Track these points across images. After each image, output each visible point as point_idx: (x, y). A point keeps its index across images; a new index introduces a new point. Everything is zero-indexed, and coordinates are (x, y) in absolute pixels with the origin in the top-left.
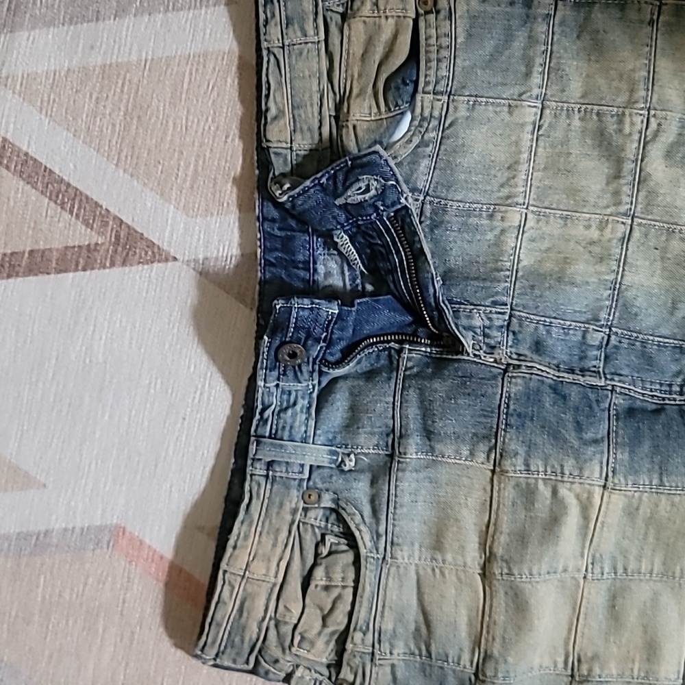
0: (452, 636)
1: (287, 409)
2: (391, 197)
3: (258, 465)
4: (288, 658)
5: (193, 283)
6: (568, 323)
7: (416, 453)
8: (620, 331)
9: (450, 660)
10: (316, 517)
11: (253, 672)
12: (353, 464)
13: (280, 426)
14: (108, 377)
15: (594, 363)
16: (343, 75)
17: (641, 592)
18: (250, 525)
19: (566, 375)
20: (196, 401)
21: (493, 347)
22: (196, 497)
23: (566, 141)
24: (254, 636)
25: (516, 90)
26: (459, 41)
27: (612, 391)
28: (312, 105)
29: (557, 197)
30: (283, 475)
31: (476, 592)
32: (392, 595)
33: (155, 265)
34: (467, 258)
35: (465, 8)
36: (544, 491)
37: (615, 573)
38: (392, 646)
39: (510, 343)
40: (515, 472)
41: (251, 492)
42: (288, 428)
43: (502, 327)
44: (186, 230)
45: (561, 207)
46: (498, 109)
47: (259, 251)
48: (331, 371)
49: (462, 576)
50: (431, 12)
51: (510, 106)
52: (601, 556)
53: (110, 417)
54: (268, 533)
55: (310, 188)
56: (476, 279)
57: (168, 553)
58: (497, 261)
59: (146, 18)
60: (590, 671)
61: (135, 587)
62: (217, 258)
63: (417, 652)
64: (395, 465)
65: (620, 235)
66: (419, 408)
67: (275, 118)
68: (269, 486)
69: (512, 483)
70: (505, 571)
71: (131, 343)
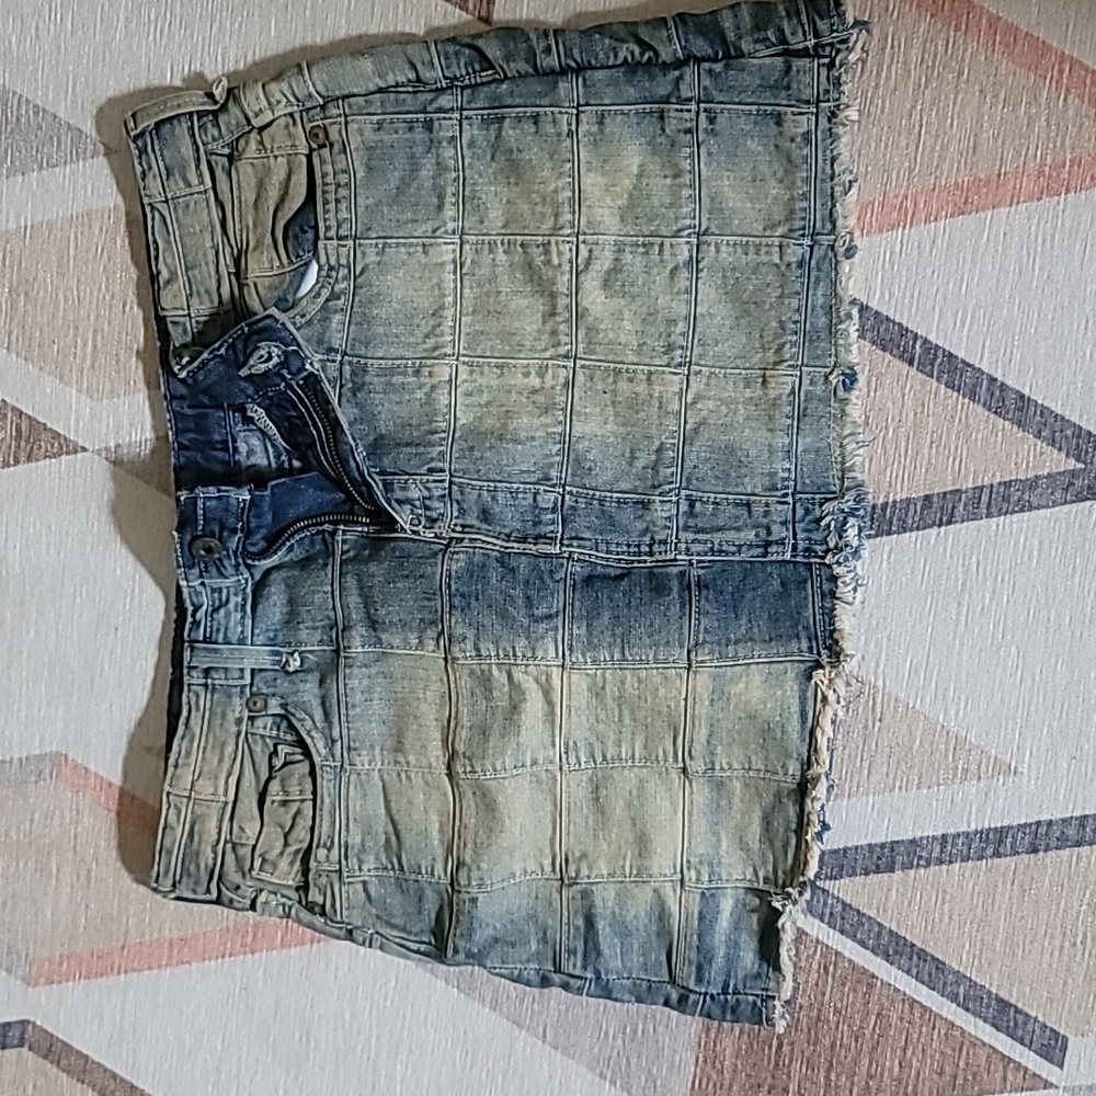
0: (423, 845)
1: (219, 608)
2: (295, 364)
3: (194, 673)
4: (250, 884)
5: (108, 475)
6: (515, 486)
7: (363, 646)
8: (575, 490)
9: (424, 871)
10: (264, 726)
11: (218, 902)
12: (298, 663)
13: (215, 628)
14: (28, 589)
15: (551, 528)
16: (238, 226)
17: (626, 780)
18: (192, 741)
19: (516, 545)
20: (128, 607)
21: (435, 520)
22: (139, 714)
23: (493, 279)
24: (210, 862)
25: (429, 226)
26: (358, 176)
27: (568, 559)
28: (207, 264)
29: (490, 343)
30: (223, 682)
31: (445, 794)
32: (356, 806)
33: (64, 457)
34: (399, 421)
35: (359, 139)
36: (499, 677)
37: (595, 762)
38: (361, 862)
39: (455, 514)
40: (466, 658)
41: (189, 703)
42: (222, 630)
43: (444, 496)
44: (93, 416)
45: (496, 354)
46: (412, 250)
47: (170, 433)
48: (257, 563)
49: (429, 778)
50: (324, 146)
51: (424, 245)
52: (575, 743)
53: (36, 633)
54: (213, 748)
55: (209, 360)
56: (408, 445)
57: (117, 781)
58: (431, 422)
59: (20, 178)
60: (578, 871)
61: (85, 819)
62: (130, 445)
63: (389, 866)
64: (342, 660)
65: (562, 380)
66: (360, 596)
67: (168, 282)
68: (209, 696)
69: (466, 671)
70: (469, 769)
71: (48, 549)
